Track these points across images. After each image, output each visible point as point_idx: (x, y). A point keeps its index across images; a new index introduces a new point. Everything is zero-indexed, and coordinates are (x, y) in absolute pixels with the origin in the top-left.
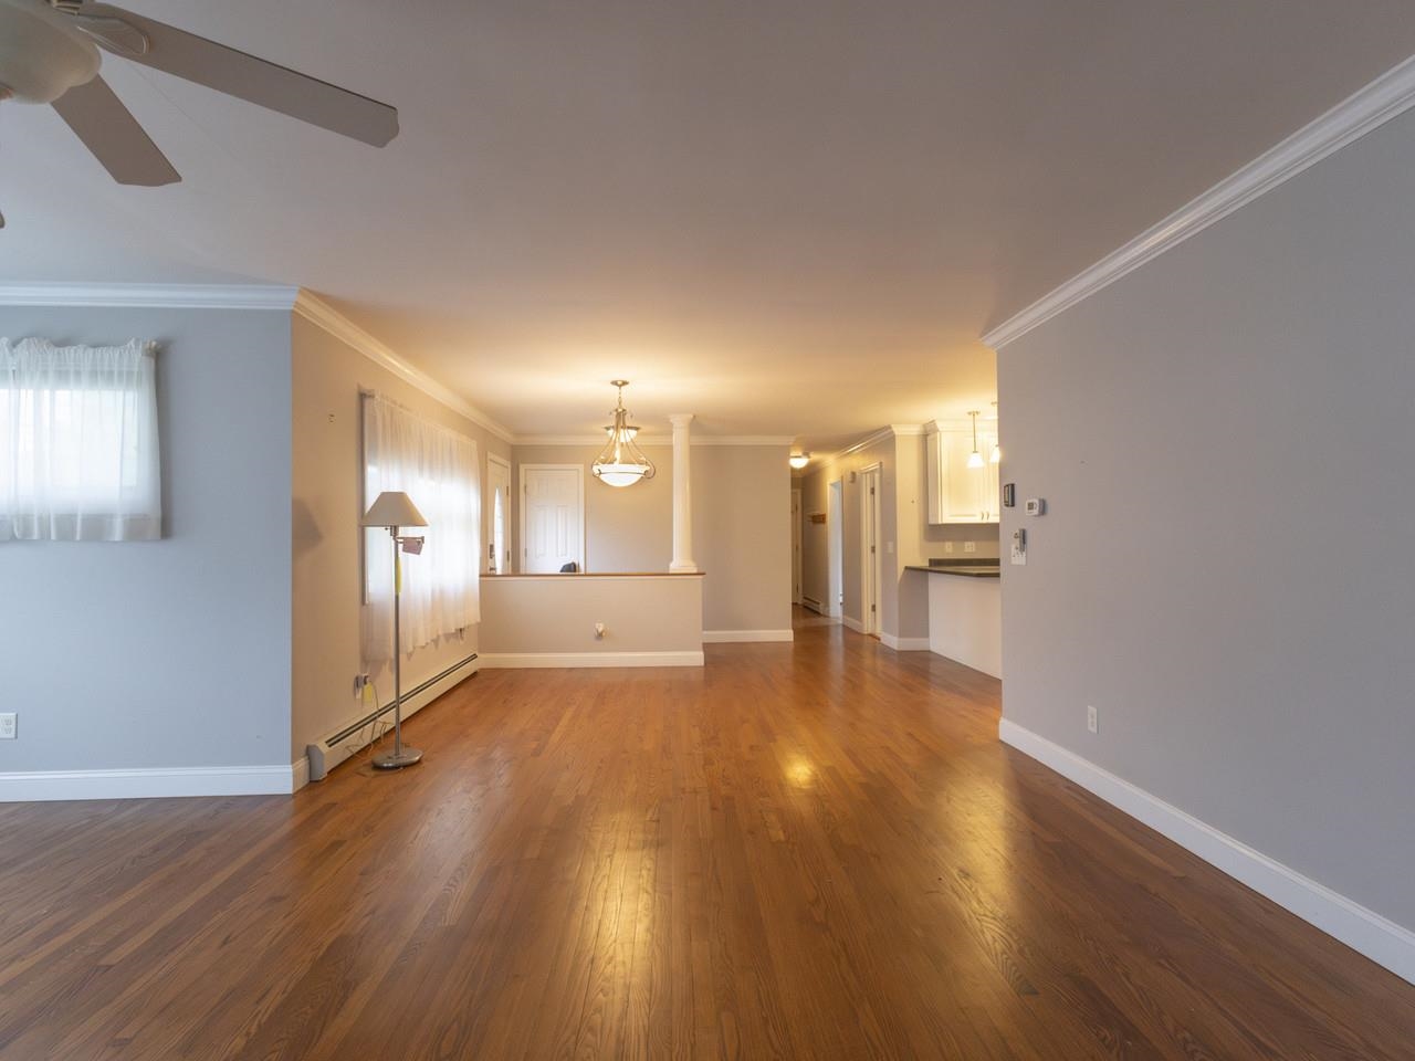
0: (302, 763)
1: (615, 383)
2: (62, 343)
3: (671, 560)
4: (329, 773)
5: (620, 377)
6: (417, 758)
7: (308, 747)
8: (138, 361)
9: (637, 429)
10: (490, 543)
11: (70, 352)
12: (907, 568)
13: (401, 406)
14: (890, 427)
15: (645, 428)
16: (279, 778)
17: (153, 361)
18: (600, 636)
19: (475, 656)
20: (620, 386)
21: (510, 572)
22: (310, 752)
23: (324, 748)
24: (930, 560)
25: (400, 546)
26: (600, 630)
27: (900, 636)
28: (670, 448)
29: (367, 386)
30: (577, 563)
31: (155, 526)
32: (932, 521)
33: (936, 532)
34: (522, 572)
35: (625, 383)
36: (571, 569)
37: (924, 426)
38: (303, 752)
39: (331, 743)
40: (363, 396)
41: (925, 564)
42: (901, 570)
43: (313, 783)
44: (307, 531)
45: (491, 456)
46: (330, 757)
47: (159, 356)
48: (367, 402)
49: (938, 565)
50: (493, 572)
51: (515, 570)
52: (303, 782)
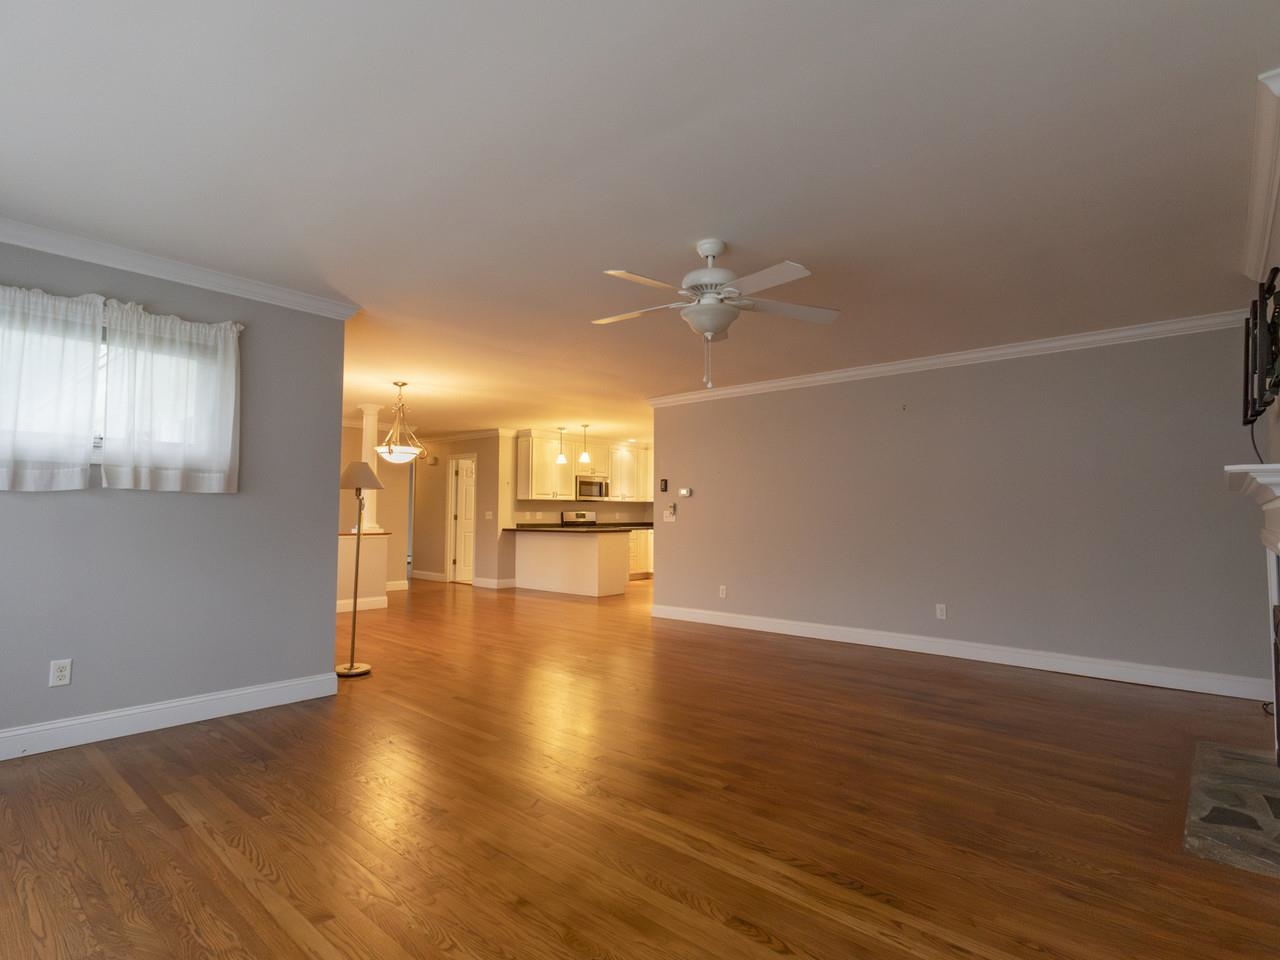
1: (396, 384)
5: (402, 380)
12: (504, 530)
14: (497, 430)
20: (401, 387)
24: (518, 525)
27: (498, 578)
32: (520, 497)
33: (523, 505)
35: (404, 384)
37: (518, 431)
41: (515, 527)
42: (500, 531)
49: (523, 528)
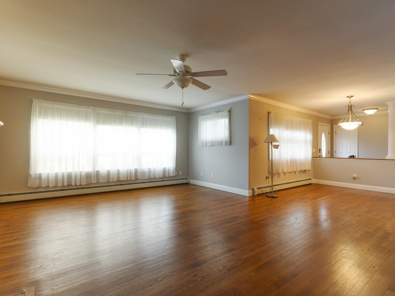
0: (251, 191)
1: (348, 97)
2: (218, 112)
3: (387, 154)
4: (258, 195)
5: (350, 95)
6: (276, 196)
7: (253, 188)
8: (226, 113)
9: (377, 109)
10: (319, 148)
11: (219, 113)
13: (280, 114)
15: (380, 108)
16: (246, 193)
17: (229, 113)
18: (354, 178)
19: (311, 179)
20: (350, 98)
21: (330, 157)
22: (253, 189)
23: (256, 189)
25: (273, 147)
26: (354, 176)
28: (387, 114)
29: (270, 111)
30: (355, 155)
31: (229, 143)
34: (334, 157)
35: (352, 96)
36: (352, 157)
38: (252, 189)
39: (258, 188)
40: (269, 113)
43: (253, 196)
44: (253, 143)
45: (319, 123)
46: (257, 192)
47: (230, 111)
48: (270, 114)
50: (322, 157)
51: (332, 156)
52: (251, 195)
